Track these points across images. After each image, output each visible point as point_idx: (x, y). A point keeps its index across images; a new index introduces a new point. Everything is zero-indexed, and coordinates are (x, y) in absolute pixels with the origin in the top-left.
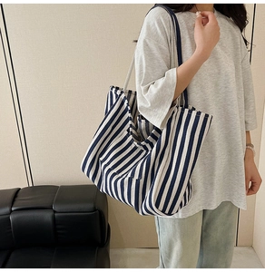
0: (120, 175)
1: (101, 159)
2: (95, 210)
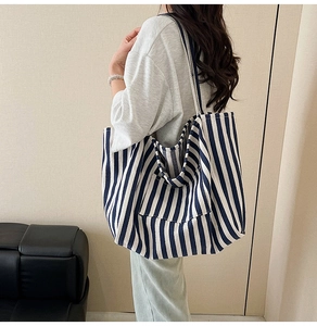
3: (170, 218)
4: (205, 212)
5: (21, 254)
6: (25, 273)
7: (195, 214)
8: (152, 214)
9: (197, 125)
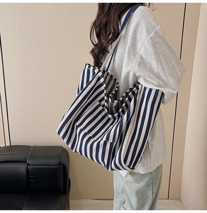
0: (95, 138)
1: (77, 124)
2: (60, 164)
3: (91, 135)
4: (111, 140)
5: (28, 165)
6: (30, 177)
7: (104, 139)
8: (82, 127)
9: (138, 89)
